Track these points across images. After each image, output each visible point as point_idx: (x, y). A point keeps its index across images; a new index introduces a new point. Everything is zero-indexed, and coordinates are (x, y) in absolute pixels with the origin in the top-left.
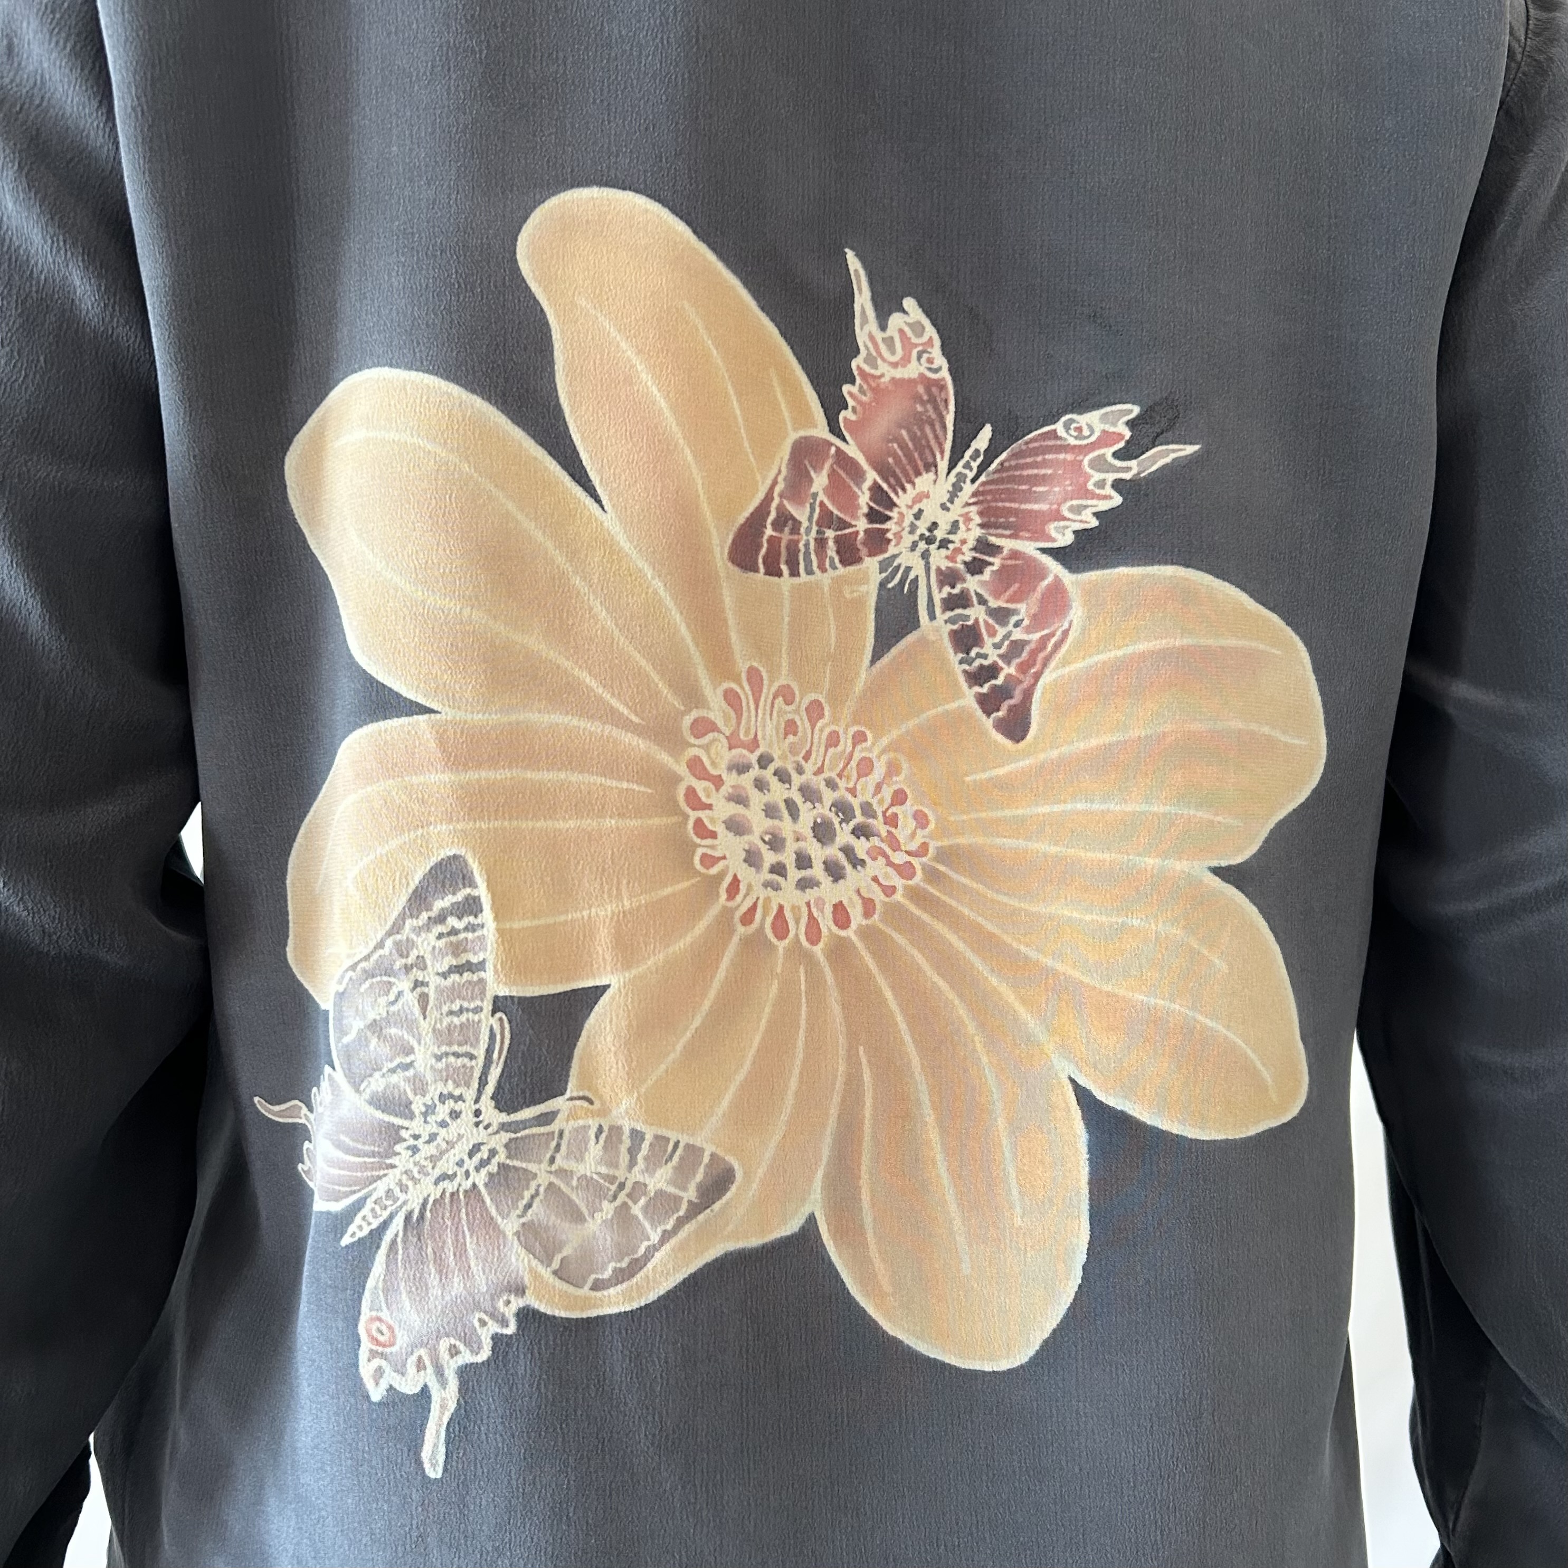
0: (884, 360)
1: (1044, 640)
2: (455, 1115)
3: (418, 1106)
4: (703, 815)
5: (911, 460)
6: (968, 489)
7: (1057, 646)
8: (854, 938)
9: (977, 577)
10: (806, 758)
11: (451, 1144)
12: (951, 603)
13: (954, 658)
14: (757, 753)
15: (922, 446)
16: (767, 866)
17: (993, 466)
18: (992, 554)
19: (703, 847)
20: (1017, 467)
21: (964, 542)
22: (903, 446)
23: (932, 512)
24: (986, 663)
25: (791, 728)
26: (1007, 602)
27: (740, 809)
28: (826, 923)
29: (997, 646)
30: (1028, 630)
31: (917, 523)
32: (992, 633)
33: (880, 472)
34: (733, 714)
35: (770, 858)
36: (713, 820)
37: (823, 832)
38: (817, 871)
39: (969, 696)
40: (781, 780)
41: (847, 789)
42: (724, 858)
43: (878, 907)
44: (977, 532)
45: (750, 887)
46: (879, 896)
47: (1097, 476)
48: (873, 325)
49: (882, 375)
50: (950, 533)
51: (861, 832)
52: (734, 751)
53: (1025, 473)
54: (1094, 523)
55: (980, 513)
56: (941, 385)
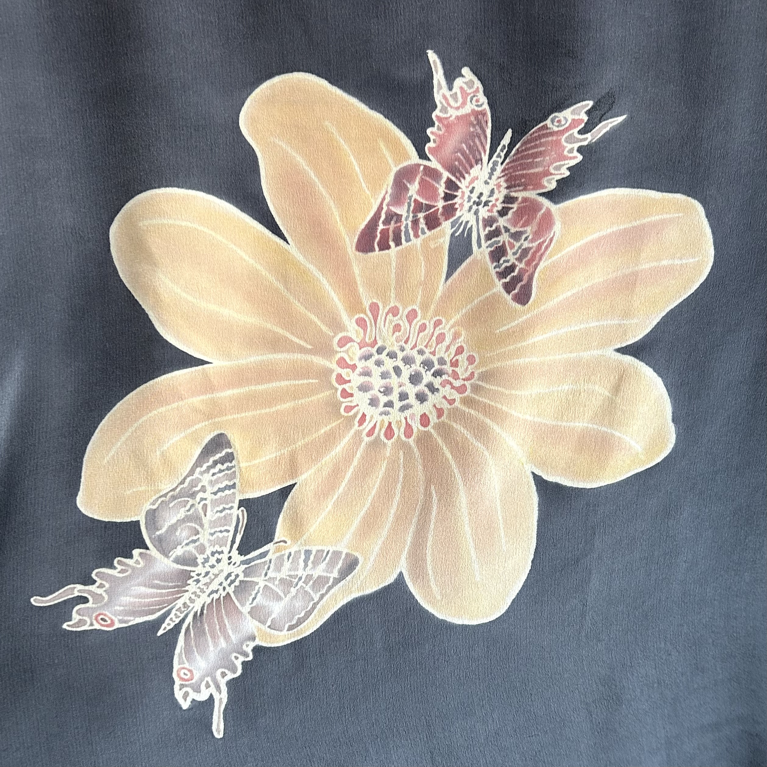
0: (451, 107)
1: (540, 245)
2: (218, 561)
3: (200, 560)
4: (346, 386)
5: (468, 159)
6: (499, 168)
7: (547, 248)
8: (432, 431)
9: (505, 218)
10: (406, 342)
11: (216, 576)
12: (489, 237)
13: (491, 266)
14: (376, 347)
15: (473, 150)
16: (382, 404)
17: (513, 152)
18: (513, 203)
19: (346, 402)
20: (526, 150)
21: (497, 200)
22: (463, 153)
23: (480, 187)
24: (508, 264)
25: (397, 328)
26: (521, 227)
27: (367, 379)
28: (416, 426)
29: (514, 254)
30: (532, 241)
31: (472, 195)
32: (512, 246)
33: (448, 171)
34: (362, 331)
35: (383, 399)
36: (352, 388)
37: (415, 379)
38: (412, 400)
39: (499, 285)
40: (391, 357)
41: (430, 353)
42: (358, 405)
43: (446, 412)
44: (504, 192)
45: (372, 417)
46: (445, 406)
47: (569, 146)
48: (445, 89)
49: (451, 116)
50: (490, 196)
51: (438, 374)
52: (363, 350)
53: (530, 152)
54: (568, 173)
55: (506, 181)
56: (484, 114)
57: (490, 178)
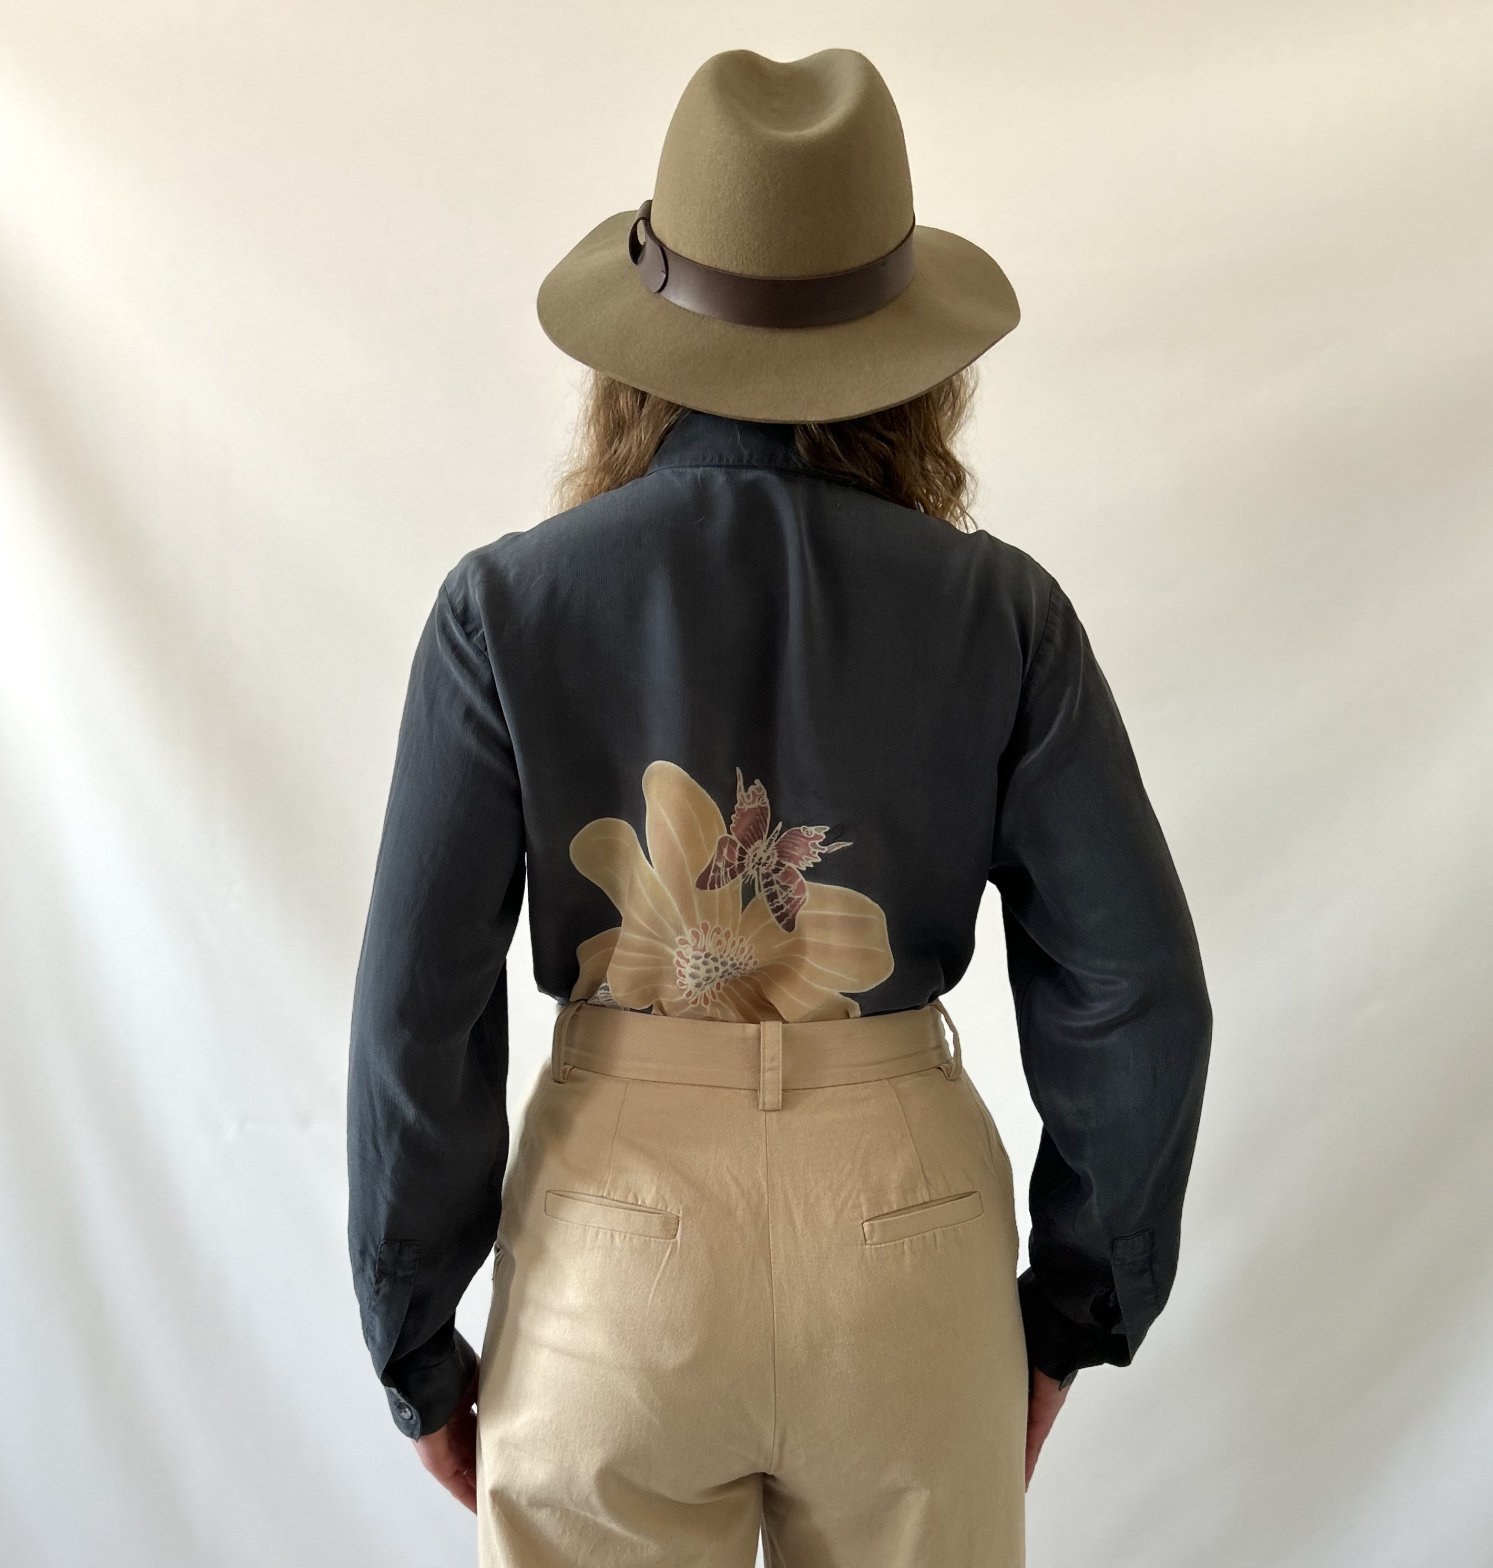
0: (746, 803)
1: (799, 900)
5: (754, 837)
6: (774, 844)
7: (803, 902)
9: (777, 874)
10: (724, 952)
12: (766, 885)
13: (767, 905)
14: (705, 953)
15: (758, 831)
17: (782, 836)
18: (783, 867)
19: (681, 979)
21: (772, 863)
23: (760, 854)
24: (779, 904)
25: (719, 943)
26: (787, 885)
27: (695, 970)
29: (783, 898)
30: (794, 894)
31: (755, 859)
32: (782, 894)
33: (742, 843)
34: (695, 939)
39: (773, 917)
40: (714, 961)
41: (736, 959)
42: (688, 984)
44: (777, 859)
45: (695, 993)
48: (743, 792)
49: (744, 809)
50: (767, 860)
52: (694, 951)
55: (778, 852)
56: (766, 808)
57: (767, 849)
